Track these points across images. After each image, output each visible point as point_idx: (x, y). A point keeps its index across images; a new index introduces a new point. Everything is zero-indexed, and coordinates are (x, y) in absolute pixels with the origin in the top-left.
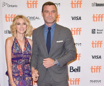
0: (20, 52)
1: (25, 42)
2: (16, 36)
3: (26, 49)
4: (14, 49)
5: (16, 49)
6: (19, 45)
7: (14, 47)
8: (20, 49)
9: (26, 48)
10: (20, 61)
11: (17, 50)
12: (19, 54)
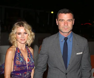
0: (24, 64)
1: (28, 52)
2: (17, 46)
3: (30, 60)
4: (17, 61)
5: (20, 60)
6: (22, 55)
7: (17, 58)
8: (24, 60)
9: (30, 58)
10: (25, 74)
11: (22, 62)
12: (24, 66)
